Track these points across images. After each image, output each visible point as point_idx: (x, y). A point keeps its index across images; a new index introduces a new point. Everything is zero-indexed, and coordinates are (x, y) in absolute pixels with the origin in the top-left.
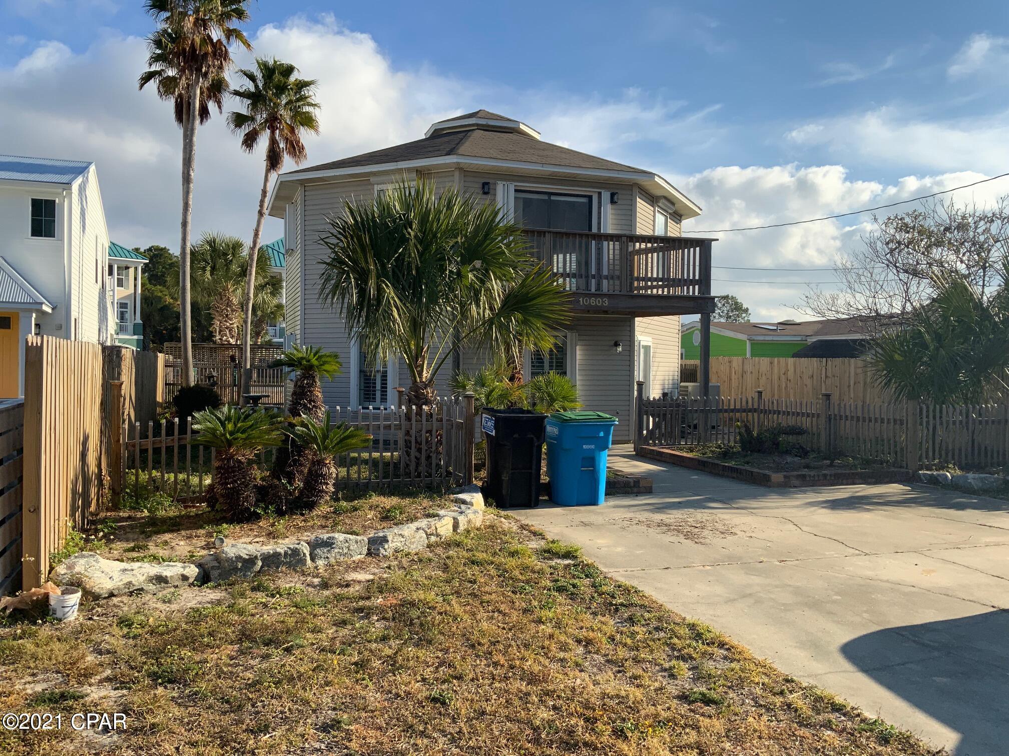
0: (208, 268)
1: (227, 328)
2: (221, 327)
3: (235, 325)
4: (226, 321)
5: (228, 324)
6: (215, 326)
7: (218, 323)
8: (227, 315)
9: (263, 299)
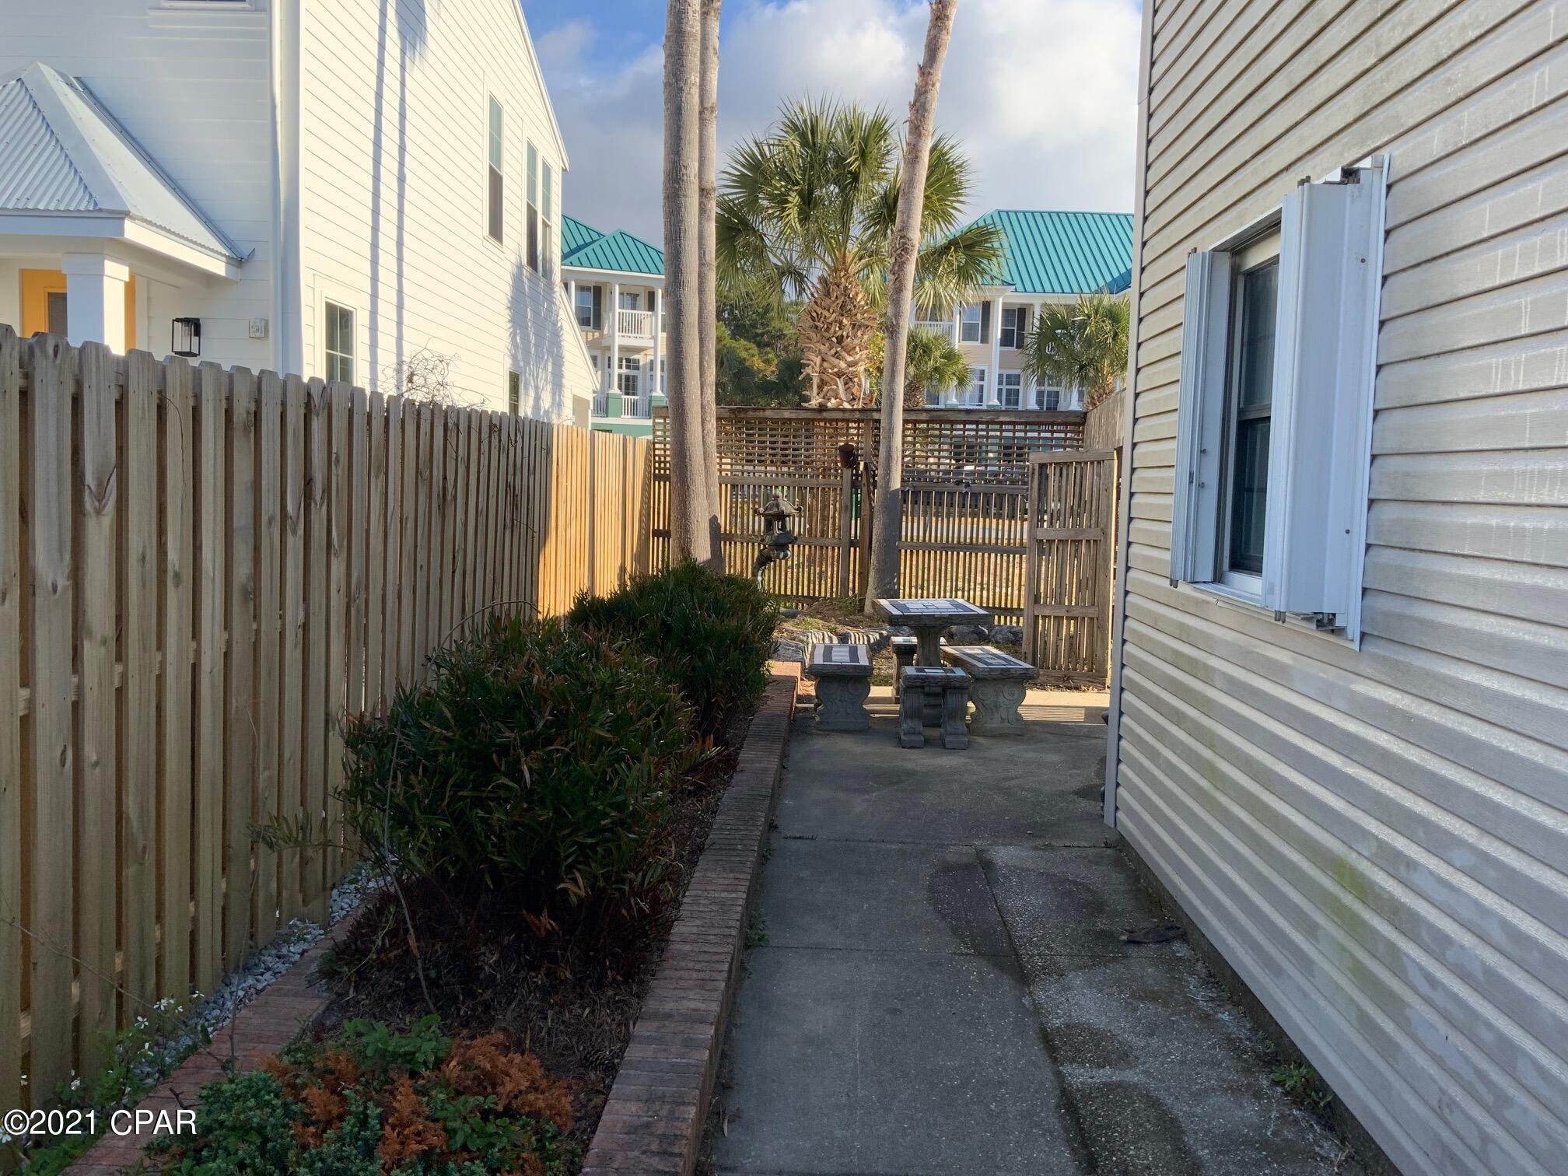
0: (794, 199)
1: (839, 375)
2: (823, 371)
3: (861, 368)
4: (837, 355)
5: (843, 365)
6: (808, 370)
7: (818, 360)
8: (840, 340)
9: (937, 295)
